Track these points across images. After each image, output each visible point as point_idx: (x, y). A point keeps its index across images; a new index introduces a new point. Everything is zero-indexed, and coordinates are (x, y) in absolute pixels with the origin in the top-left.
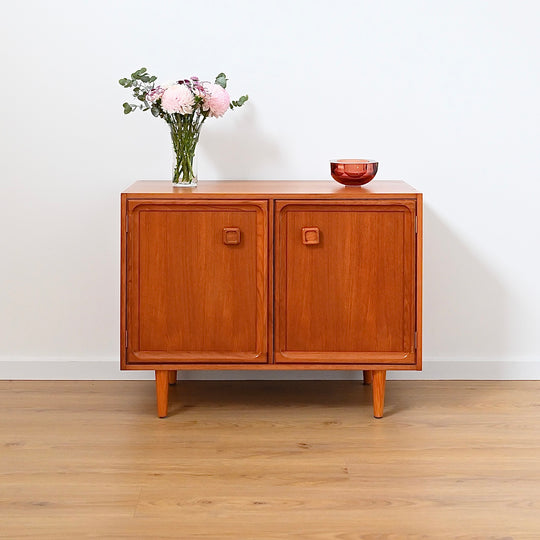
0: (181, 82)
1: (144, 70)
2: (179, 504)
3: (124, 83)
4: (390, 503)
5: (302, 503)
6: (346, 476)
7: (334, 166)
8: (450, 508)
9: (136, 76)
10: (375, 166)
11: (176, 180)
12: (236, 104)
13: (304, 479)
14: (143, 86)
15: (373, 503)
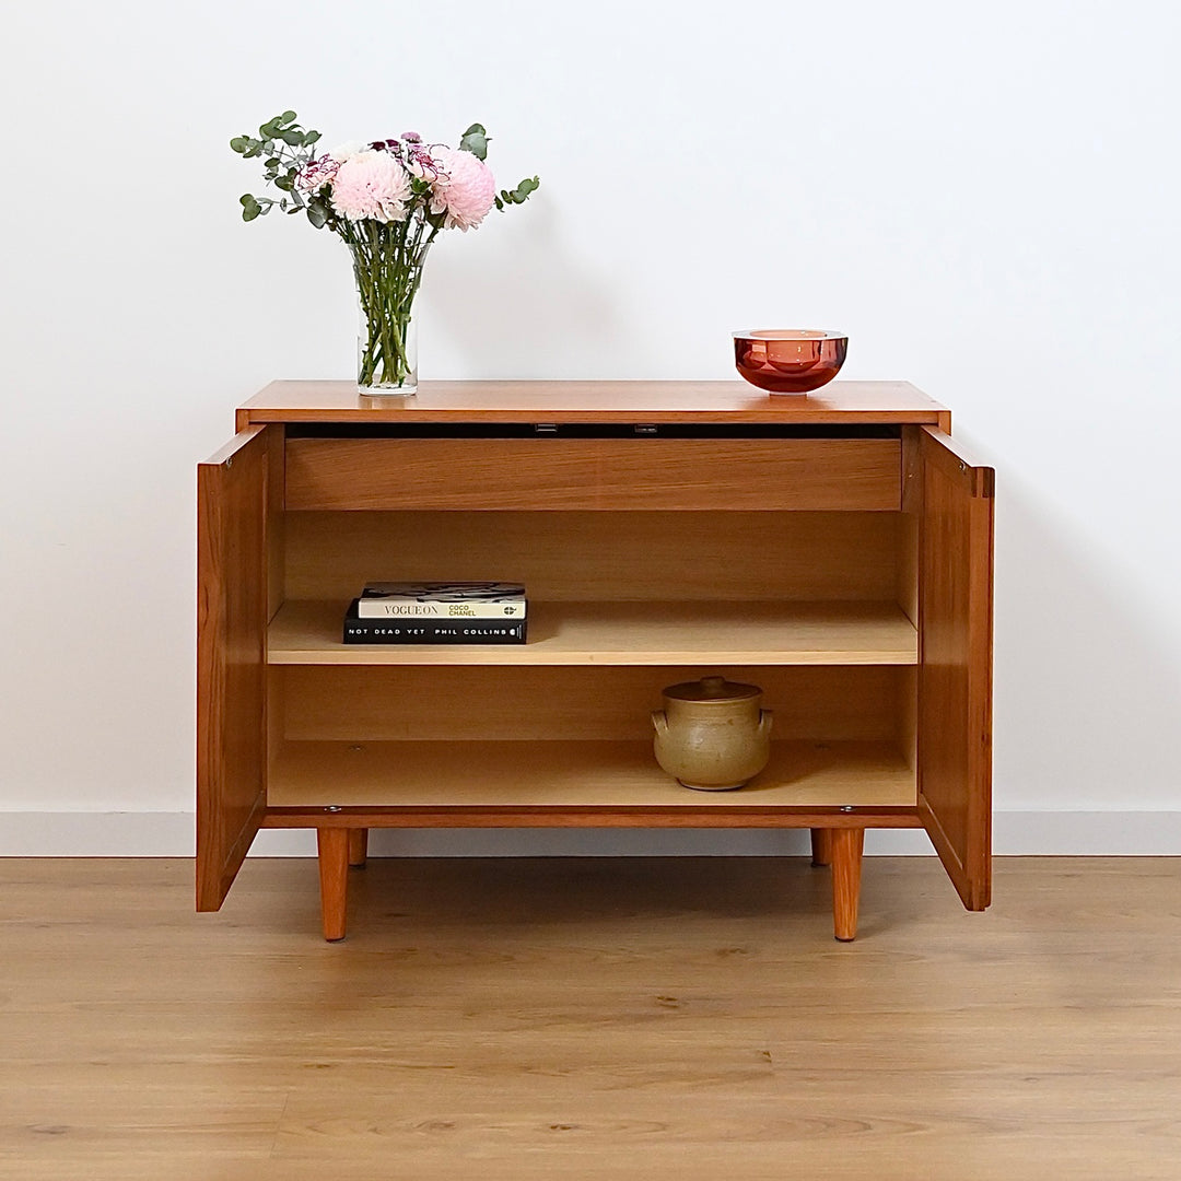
0: (378, 146)
1: (291, 116)
3: (242, 146)
4: (867, 1127)
5: (664, 1127)
6: (766, 1067)
7: (743, 347)
9: (271, 130)
10: (841, 346)
11: (365, 378)
12: (510, 197)
13: (667, 1076)
14: (289, 154)
15: (827, 1126)
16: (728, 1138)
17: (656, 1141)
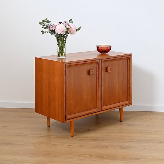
1: (47, 19)
2: (47, 145)
3: (40, 23)
4: (108, 147)
5: (82, 146)
6: (98, 139)
8: (125, 149)
9: (44, 21)
12: (77, 30)
13: (85, 140)
14: (46, 24)
15: (103, 147)
16: (90, 148)
17: (81, 148)
